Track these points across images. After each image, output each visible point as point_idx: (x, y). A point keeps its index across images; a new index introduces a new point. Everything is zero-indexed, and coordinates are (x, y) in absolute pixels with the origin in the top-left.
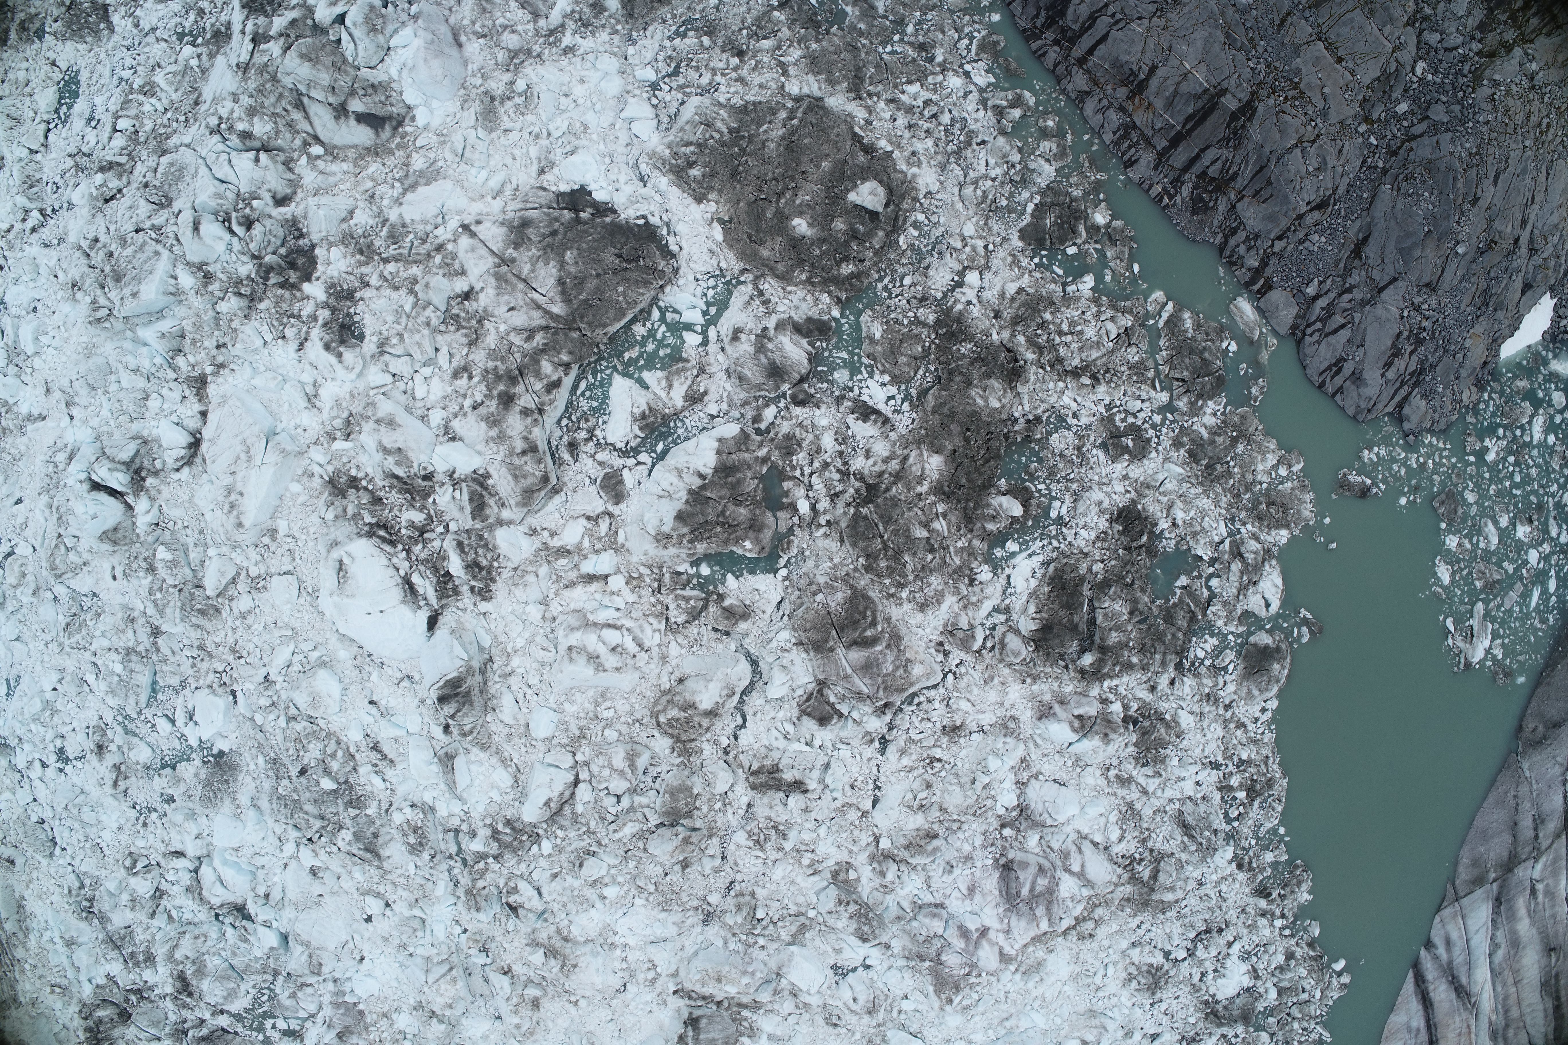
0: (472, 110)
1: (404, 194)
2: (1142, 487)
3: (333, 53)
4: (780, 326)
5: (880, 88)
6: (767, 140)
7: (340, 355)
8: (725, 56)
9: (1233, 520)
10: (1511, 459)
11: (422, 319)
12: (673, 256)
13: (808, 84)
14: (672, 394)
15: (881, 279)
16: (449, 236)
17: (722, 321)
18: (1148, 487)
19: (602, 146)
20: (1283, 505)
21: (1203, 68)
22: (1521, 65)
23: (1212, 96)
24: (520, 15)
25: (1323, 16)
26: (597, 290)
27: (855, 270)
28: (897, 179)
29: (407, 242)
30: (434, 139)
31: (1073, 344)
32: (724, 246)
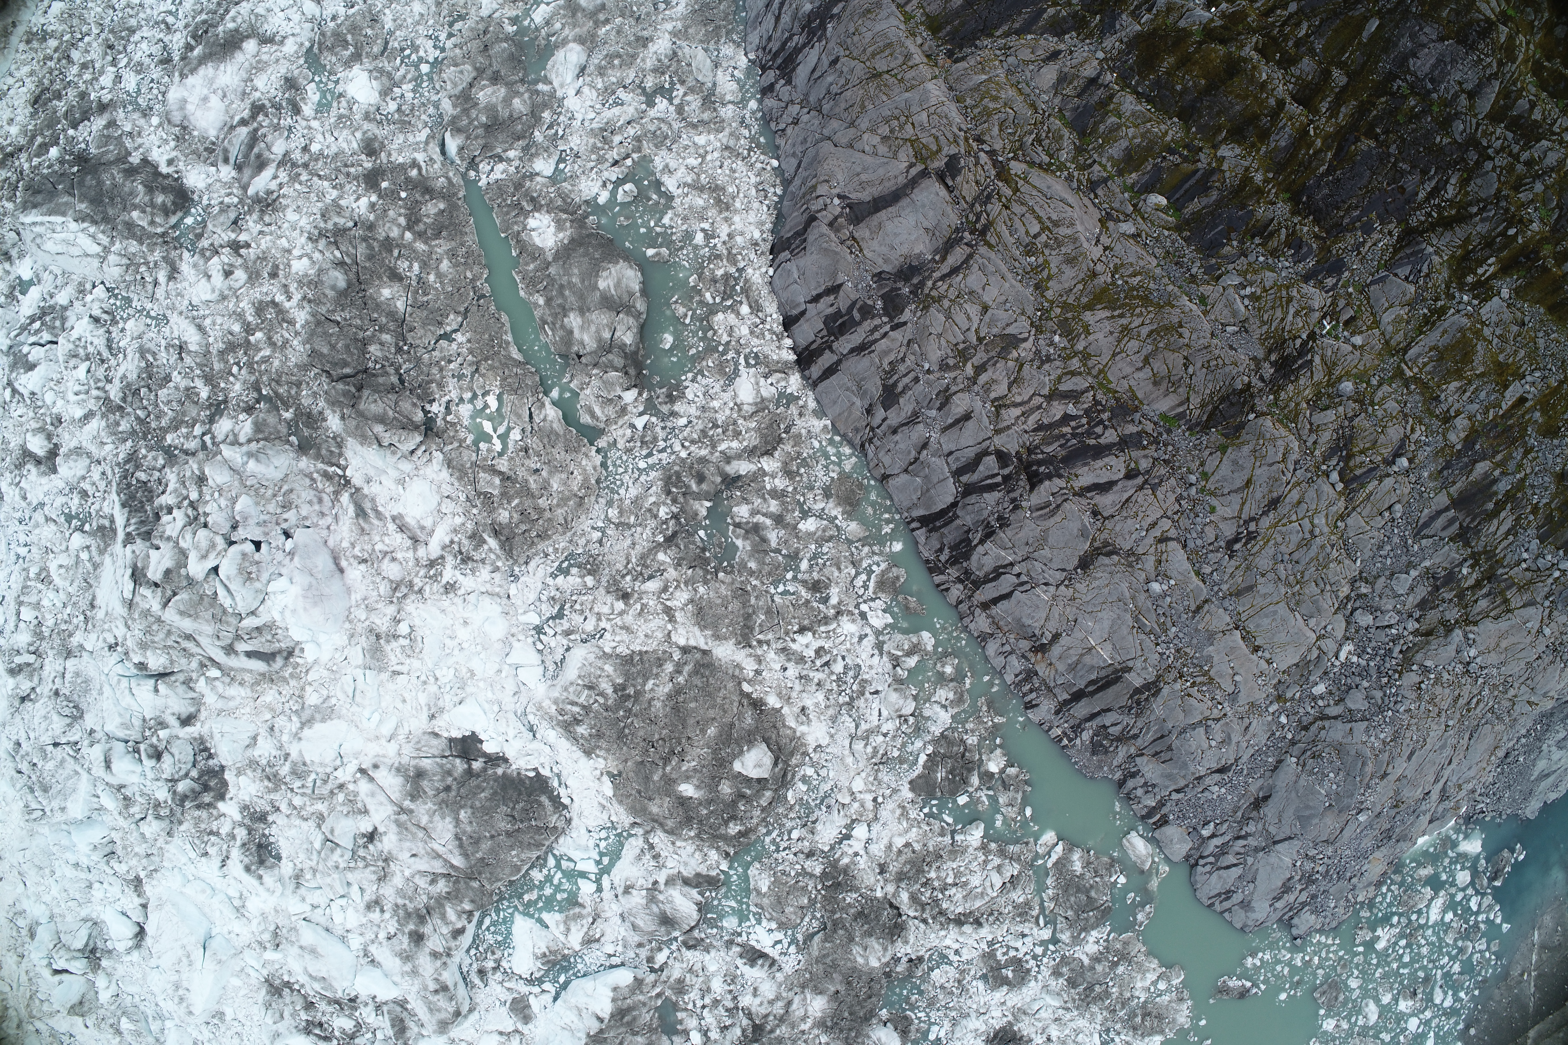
0: (359, 647)
1: (302, 728)
2: (1020, 1012)
3: (212, 606)
4: (670, 882)
5: (770, 636)
6: (653, 699)
7: (260, 877)
8: (609, 599)
9: (1108, 1031)
11: (330, 864)
12: (565, 807)
13: (695, 636)
14: (570, 938)
15: (769, 833)
16: (349, 778)
17: (614, 871)
18: (1025, 1013)
19: (490, 695)
20: (1160, 1017)
21: (1109, 646)
22: (1458, 652)
23: (1116, 671)
24: (399, 540)
25: (1244, 605)
26: (492, 850)
27: (742, 828)
28: (786, 736)
29: (309, 782)
30: (326, 673)
31: (958, 894)
32: (614, 801)
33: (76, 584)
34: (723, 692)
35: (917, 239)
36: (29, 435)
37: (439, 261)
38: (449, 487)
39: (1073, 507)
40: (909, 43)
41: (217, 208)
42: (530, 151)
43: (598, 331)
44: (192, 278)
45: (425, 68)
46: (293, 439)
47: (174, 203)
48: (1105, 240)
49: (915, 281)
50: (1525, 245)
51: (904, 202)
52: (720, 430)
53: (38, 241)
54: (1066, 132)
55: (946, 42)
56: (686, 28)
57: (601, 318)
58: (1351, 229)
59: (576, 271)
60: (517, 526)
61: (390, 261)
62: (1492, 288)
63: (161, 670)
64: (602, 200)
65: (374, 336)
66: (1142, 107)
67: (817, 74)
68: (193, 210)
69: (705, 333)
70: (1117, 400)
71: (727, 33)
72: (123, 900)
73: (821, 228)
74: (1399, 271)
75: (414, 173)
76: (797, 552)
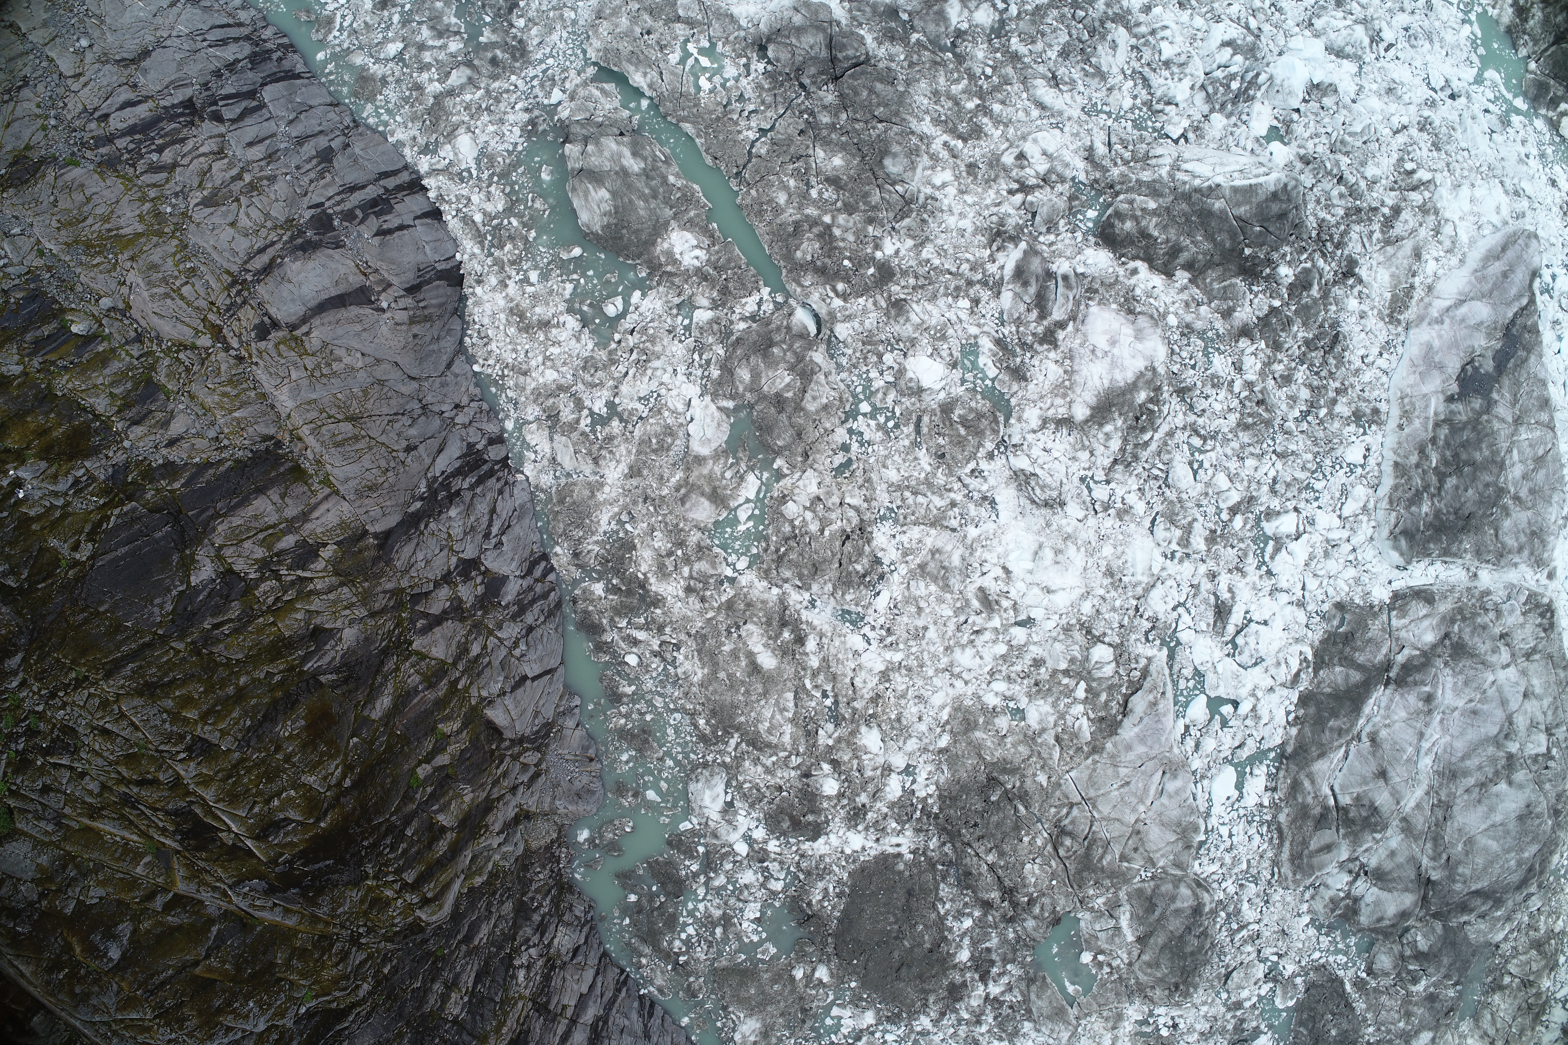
35: (299, 273)
37: (789, 202)
39: (154, 89)
40: (319, 450)
41: (1062, 229)
42: (723, 331)
43: (601, 152)
44: (1065, 152)
46: (905, 17)
47: (1112, 226)
48: (125, 290)
49: (300, 241)
51: (313, 303)
52: (484, 107)
54: (164, 381)
55: (283, 456)
56: (593, 496)
57: (601, 164)
59: (642, 212)
61: (844, 195)
65: (836, 115)
66: (89, 402)
68: (1090, 225)
70: (116, 170)
73: (400, 282)
75: (840, 286)
76: (404, 26)
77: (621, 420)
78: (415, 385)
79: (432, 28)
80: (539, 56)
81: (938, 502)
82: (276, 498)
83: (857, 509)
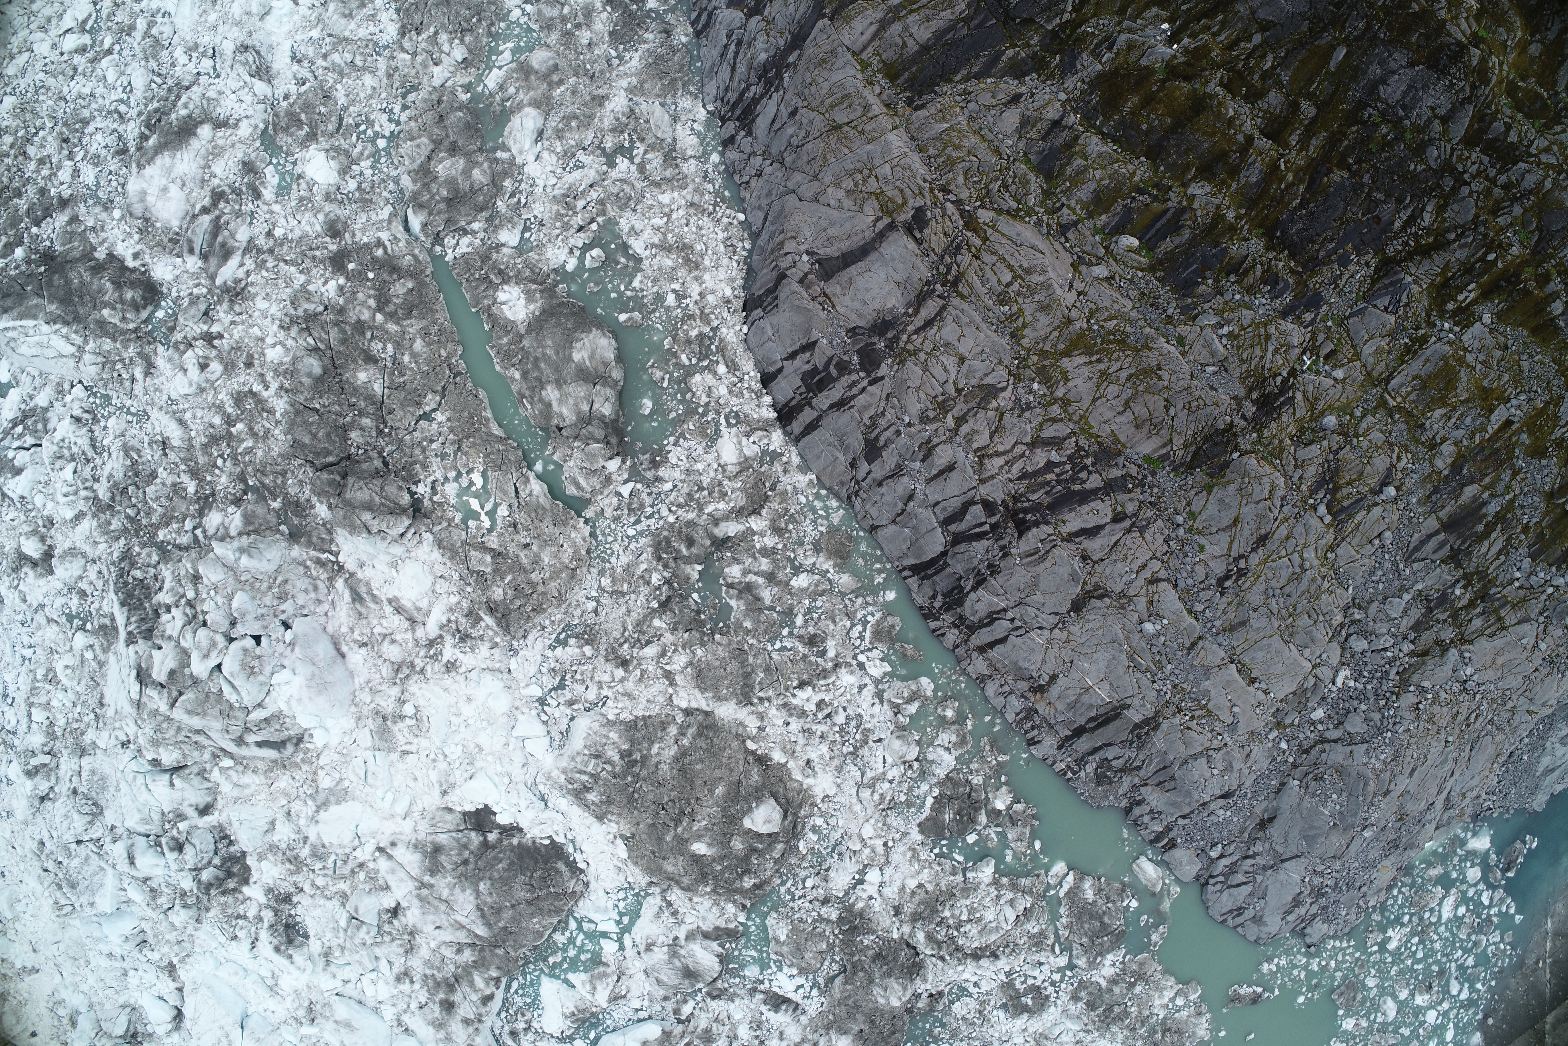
0: (367, 730)
1: (318, 812)
2: (1042, 1037)
3: (218, 702)
4: (690, 937)
5: (771, 693)
6: (659, 762)
7: (290, 957)
8: (609, 667)
10: (1415, 940)
11: (357, 941)
12: (582, 871)
13: (696, 699)
14: (596, 996)
15: (783, 883)
16: (369, 857)
17: (635, 930)
18: (1046, 1038)
19: (499, 768)
20: (1179, 1032)
21: (1106, 685)
22: (1454, 671)
23: (1115, 708)
24: (397, 622)
25: (1237, 639)
26: (514, 919)
27: (757, 881)
28: (794, 789)
29: (330, 863)
30: (336, 757)
31: (972, 930)
32: (629, 863)
33: (83, 683)
34: (728, 751)
35: (888, 294)
36: (22, 539)
37: (412, 340)
38: (441, 567)
39: (1062, 552)
40: (867, 93)
41: (187, 300)
42: (494, 222)
43: (576, 404)
44: (169, 373)
45: (382, 143)
46: (283, 528)
47: (143, 298)
48: (1078, 285)
49: (890, 335)
50: (1505, 270)
51: (873, 256)
52: (706, 493)
53: (12, 344)
54: (1032, 177)
55: (905, 89)
56: (642, 83)
57: (577, 390)
58: (1327, 261)
59: (550, 343)
60: (512, 602)
61: (363, 344)
62: (1473, 314)
63: (175, 764)
64: (570, 267)
65: (354, 421)
66: (1109, 148)
67: (777, 126)
69: (683, 395)
70: (1100, 444)
71: (684, 85)
72: (159, 985)
73: (792, 285)
74: (1378, 302)
75: (379, 252)
76: (791, 609)
77: (604, 149)
78: (790, 185)
79: (758, 599)
80: (643, 541)
81: (336, 57)
82: (910, 42)
83: (403, 49)
